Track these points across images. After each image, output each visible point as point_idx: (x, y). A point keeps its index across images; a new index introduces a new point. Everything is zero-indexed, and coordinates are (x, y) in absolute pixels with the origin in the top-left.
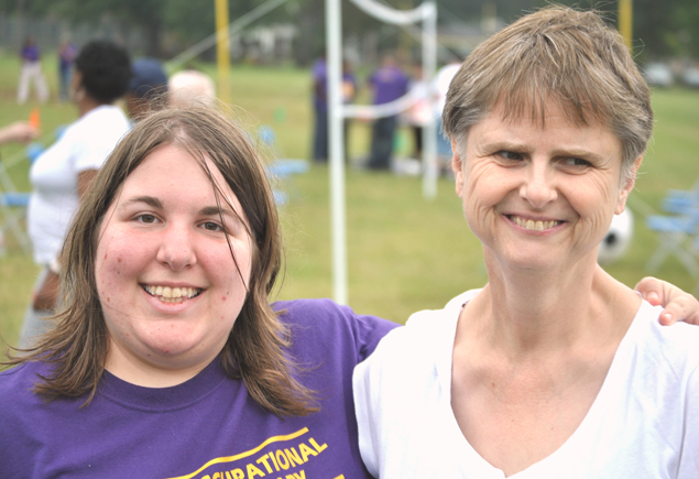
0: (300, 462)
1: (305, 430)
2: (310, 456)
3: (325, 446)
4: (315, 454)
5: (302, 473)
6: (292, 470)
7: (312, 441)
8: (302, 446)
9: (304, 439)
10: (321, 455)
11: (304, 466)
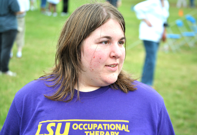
0: (120, 129)
1: (128, 122)
2: (124, 130)
3: (129, 131)
4: (125, 130)
5: (118, 133)
6: (115, 131)
7: (127, 126)
8: (124, 125)
9: (126, 124)
10: (126, 132)
11: (120, 131)
